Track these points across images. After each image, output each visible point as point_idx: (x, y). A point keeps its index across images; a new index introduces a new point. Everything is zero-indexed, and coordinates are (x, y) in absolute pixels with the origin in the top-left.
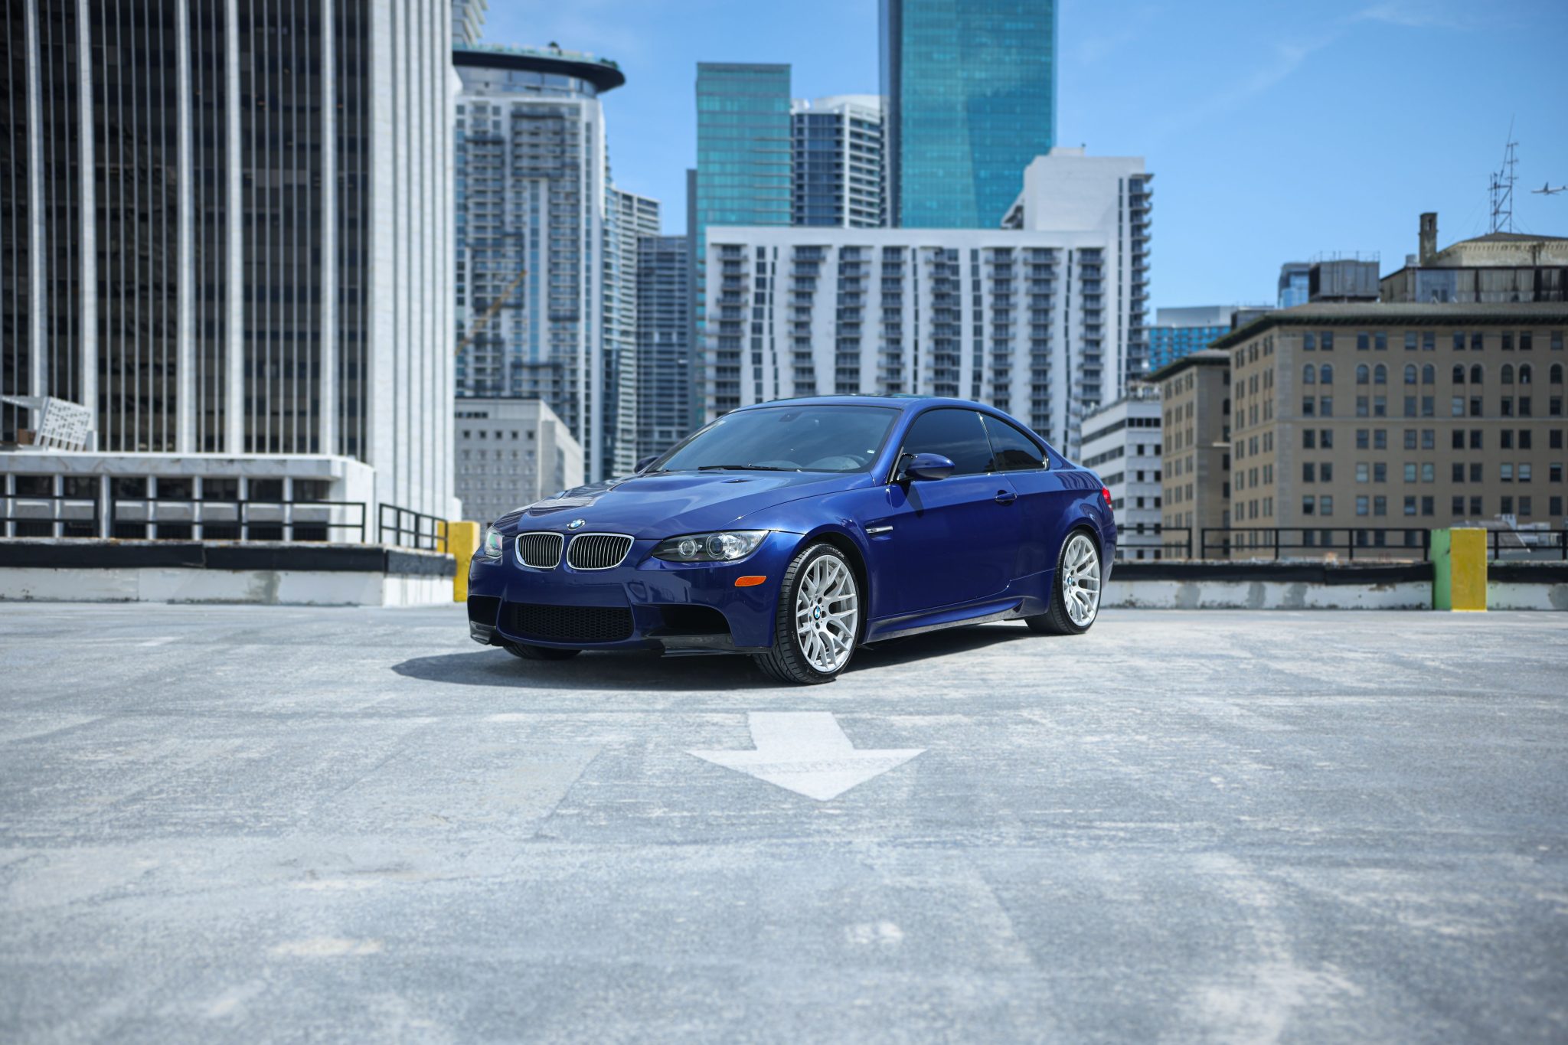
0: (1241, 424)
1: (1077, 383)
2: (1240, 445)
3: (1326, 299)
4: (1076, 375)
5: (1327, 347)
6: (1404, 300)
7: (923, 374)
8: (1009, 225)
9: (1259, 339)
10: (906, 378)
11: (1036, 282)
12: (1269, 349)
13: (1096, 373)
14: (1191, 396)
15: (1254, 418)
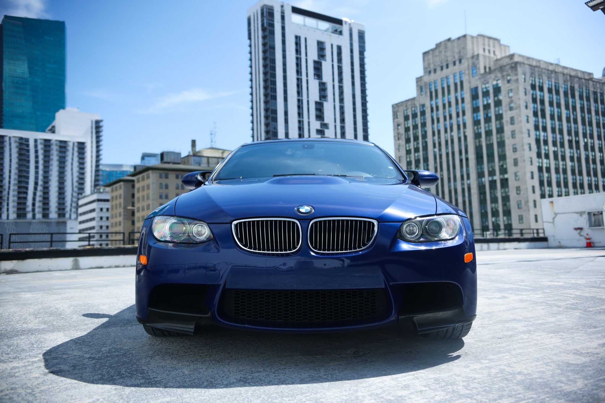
0: (139, 201)
1: (76, 187)
2: (138, 208)
3: (166, 163)
4: (75, 184)
5: (167, 177)
6: (188, 165)
7: (13, 182)
8: (49, 132)
9: (145, 174)
10: (5, 183)
11: (60, 152)
12: (148, 177)
13: (83, 184)
14: (121, 192)
15: (143, 199)
